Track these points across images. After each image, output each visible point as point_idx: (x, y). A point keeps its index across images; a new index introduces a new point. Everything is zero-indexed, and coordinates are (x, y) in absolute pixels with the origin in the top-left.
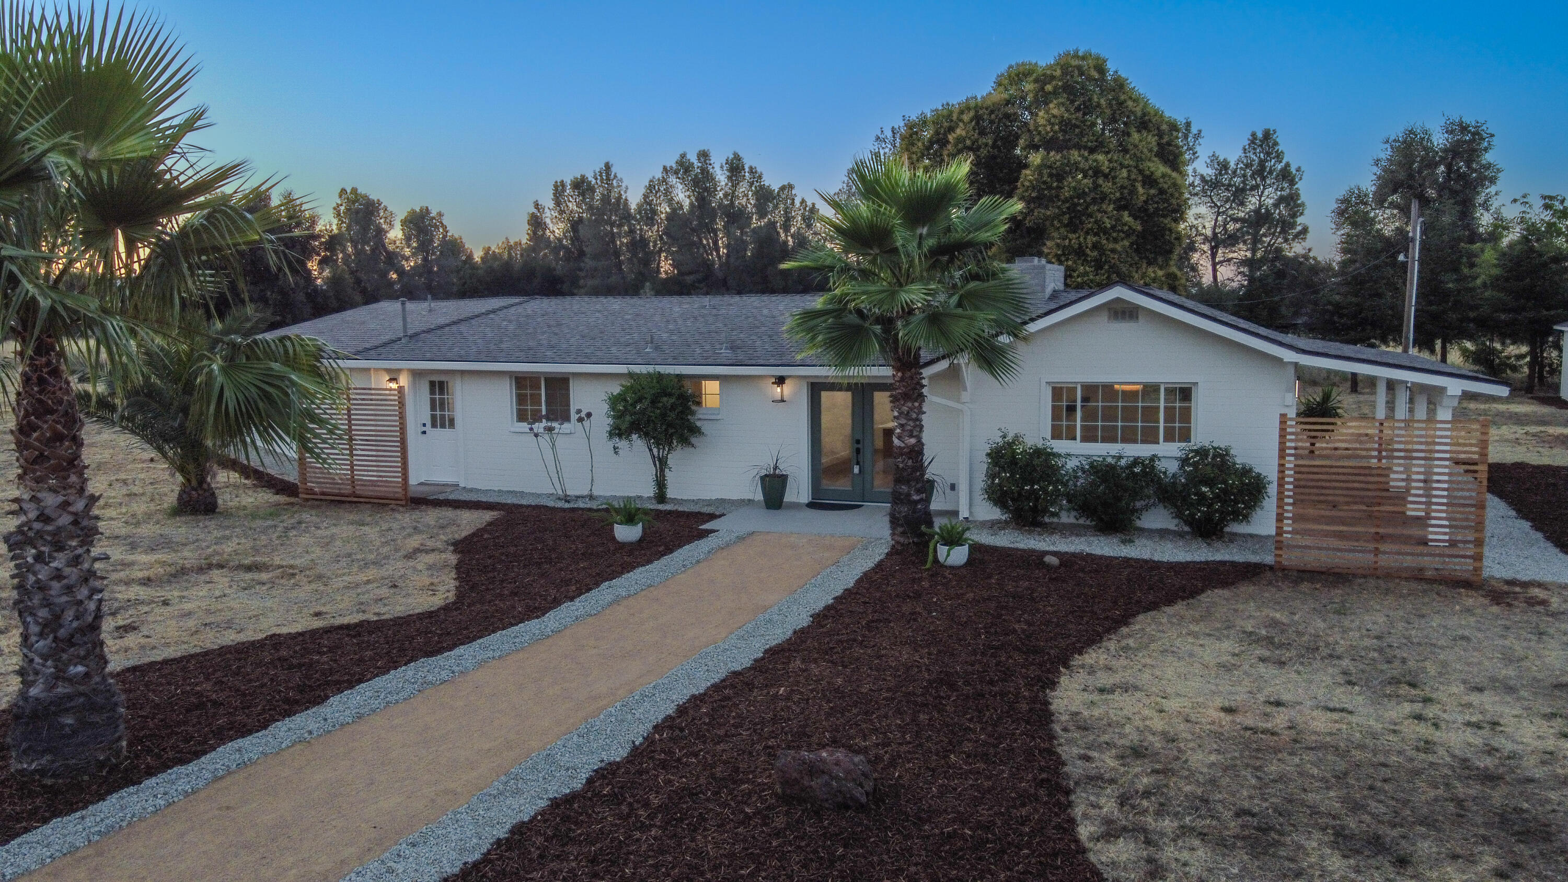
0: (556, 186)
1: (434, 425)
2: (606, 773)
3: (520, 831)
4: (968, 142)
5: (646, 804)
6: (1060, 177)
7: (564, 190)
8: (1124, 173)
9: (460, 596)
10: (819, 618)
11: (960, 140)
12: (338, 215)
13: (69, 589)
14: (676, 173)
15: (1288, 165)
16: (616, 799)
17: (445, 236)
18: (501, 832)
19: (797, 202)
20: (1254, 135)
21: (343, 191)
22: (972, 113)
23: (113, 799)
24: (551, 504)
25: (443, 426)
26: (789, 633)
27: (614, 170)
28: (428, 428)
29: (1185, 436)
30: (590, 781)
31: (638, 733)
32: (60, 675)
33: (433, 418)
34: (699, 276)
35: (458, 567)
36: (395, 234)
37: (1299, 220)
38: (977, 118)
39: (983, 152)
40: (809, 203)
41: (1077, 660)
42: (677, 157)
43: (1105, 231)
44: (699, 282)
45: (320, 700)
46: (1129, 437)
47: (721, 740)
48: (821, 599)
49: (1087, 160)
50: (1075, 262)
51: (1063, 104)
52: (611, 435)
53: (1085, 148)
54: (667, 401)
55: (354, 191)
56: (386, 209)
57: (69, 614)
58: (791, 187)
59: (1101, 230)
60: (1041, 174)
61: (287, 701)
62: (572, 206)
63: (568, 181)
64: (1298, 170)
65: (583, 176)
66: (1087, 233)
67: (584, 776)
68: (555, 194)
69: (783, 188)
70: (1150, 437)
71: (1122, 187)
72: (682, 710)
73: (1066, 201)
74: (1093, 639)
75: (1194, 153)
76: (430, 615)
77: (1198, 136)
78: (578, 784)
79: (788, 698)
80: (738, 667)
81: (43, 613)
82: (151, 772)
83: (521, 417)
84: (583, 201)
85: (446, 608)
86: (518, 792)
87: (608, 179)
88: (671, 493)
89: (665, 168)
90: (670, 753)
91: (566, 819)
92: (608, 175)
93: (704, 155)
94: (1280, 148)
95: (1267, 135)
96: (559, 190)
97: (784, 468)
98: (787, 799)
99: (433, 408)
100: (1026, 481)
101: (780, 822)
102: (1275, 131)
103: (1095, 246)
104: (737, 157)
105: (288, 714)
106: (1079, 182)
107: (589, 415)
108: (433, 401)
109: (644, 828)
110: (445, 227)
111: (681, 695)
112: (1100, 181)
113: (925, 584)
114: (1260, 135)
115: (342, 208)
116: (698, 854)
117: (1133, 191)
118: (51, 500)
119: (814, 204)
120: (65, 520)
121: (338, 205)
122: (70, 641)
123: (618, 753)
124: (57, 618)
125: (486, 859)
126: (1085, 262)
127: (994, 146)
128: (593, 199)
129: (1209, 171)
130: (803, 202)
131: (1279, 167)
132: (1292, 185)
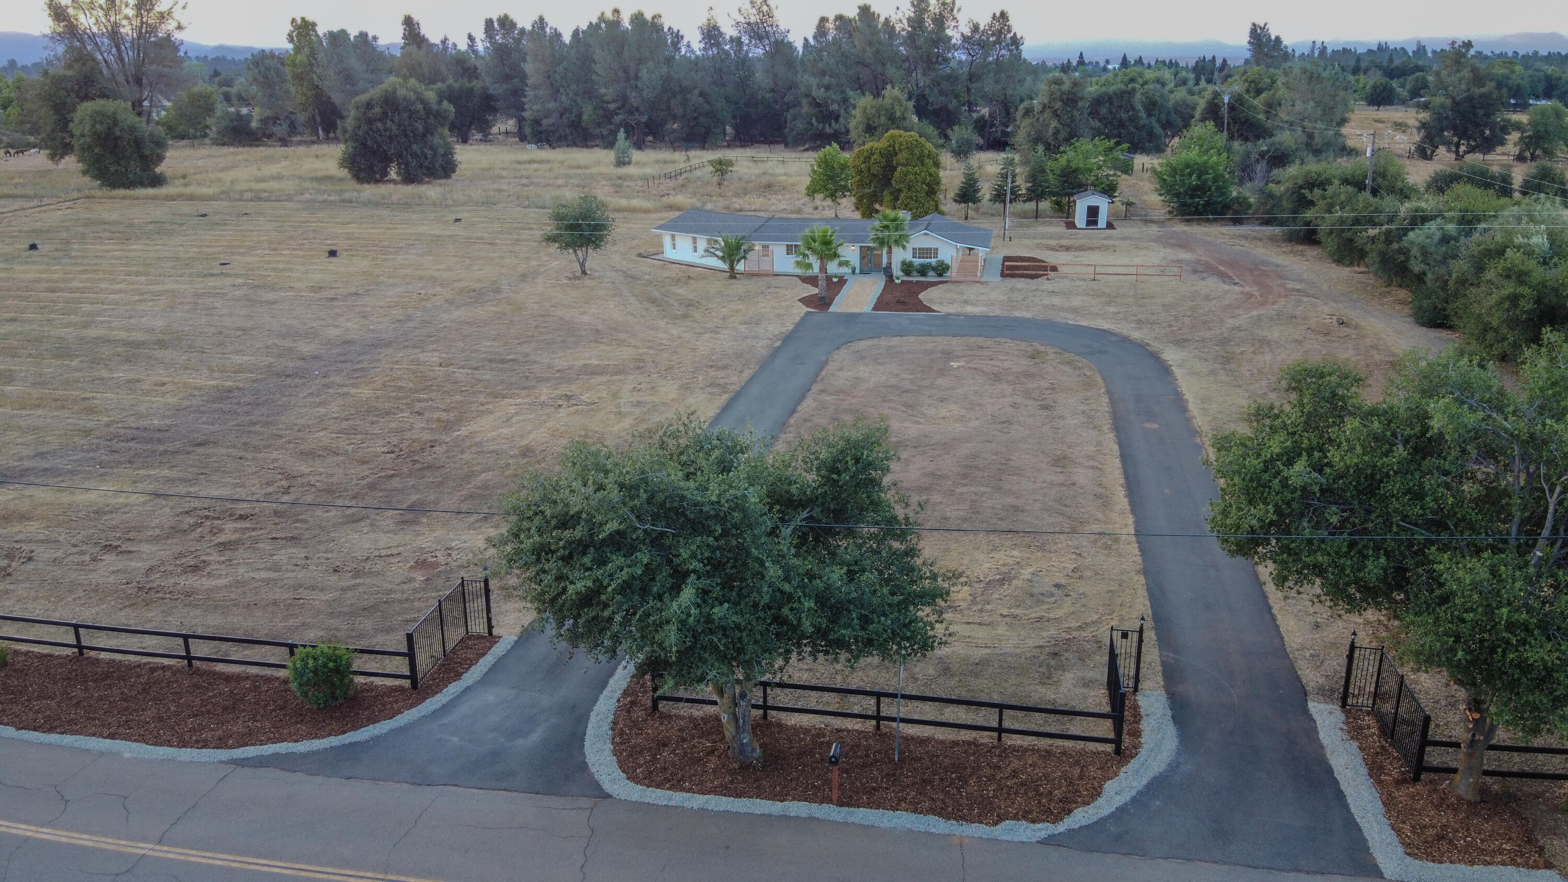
6: (906, 175)
7: (492, 23)
8: (923, 174)
15: (1015, 35)
20: (994, 14)
29: (937, 257)
34: (620, 104)
44: (619, 108)
46: (926, 258)
49: (913, 169)
55: (303, 19)
59: (917, 191)
60: (900, 174)
64: (1022, 38)
66: (913, 192)
70: (930, 258)
71: (923, 177)
73: (907, 183)
74: (922, 293)
75: (957, 21)
77: (959, 10)
93: (616, 11)
94: (1011, 23)
95: (1003, 15)
96: (488, 23)
97: (855, 266)
100: (908, 267)
102: (1008, 13)
103: (916, 196)
106: (910, 177)
112: (917, 176)
114: (998, 15)
119: (678, 31)
129: (967, 31)
130: (670, 29)
131: (1009, 36)
132: (1017, 48)
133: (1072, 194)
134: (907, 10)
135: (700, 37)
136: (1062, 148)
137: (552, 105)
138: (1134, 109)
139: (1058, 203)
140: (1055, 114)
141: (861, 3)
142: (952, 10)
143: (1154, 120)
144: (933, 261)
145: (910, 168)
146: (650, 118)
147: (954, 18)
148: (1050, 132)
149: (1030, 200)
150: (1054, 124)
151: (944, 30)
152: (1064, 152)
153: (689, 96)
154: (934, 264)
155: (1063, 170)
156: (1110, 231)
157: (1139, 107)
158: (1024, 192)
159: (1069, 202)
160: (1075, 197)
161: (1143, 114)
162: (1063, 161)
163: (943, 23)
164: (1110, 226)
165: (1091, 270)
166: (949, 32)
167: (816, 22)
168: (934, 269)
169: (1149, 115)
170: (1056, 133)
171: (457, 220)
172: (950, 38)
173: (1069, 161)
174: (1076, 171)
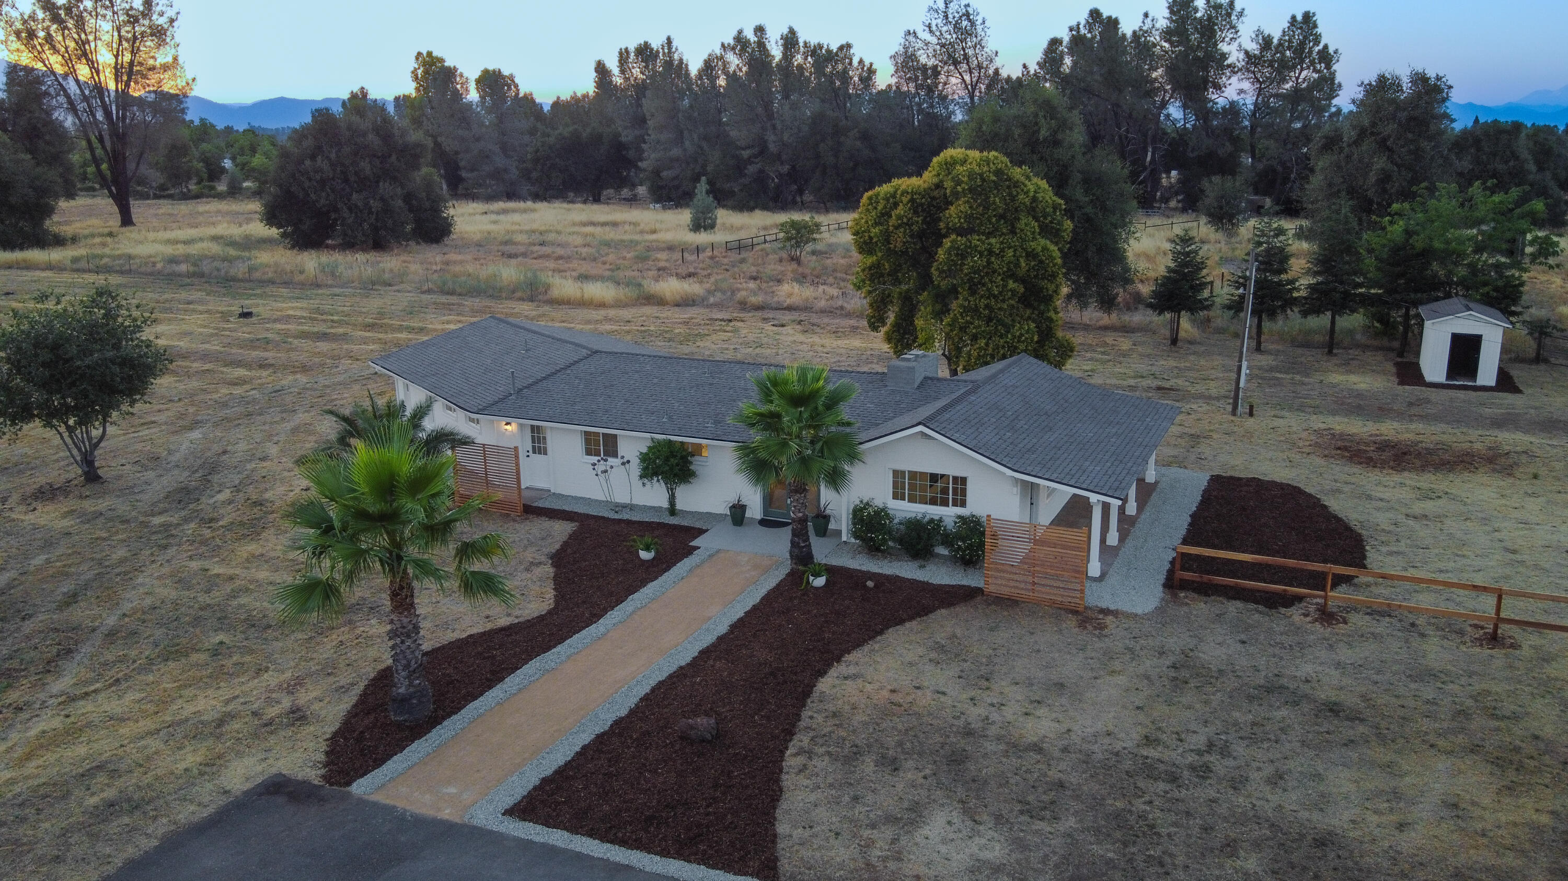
0: (621, 53)
1: (534, 452)
2: (618, 723)
3: (585, 748)
4: (905, 220)
5: (631, 737)
6: (963, 257)
7: (628, 57)
8: (1010, 253)
9: (557, 602)
10: (734, 627)
11: (899, 217)
12: (416, 78)
13: (413, 652)
14: (733, 49)
15: (1326, 47)
16: (620, 735)
17: (517, 94)
18: (578, 749)
19: (855, 62)
20: (1294, 17)
21: (419, 54)
22: (909, 197)
23: (434, 730)
24: (606, 514)
25: (540, 453)
26: (715, 638)
27: (674, 44)
28: (531, 453)
29: (963, 504)
30: (612, 726)
31: (632, 701)
32: (411, 685)
33: (534, 447)
34: (756, 150)
35: (555, 578)
36: (473, 95)
37: (1335, 101)
38: (912, 200)
39: (915, 228)
40: (867, 63)
41: (847, 657)
42: (734, 33)
43: (995, 297)
45: (501, 679)
46: (933, 502)
47: (666, 707)
48: (738, 612)
49: (983, 243)
50: (972, 317)
51: (968, 202)
52: (641, 477)
53: (983, 234)
54: (673, 461)
55: (430, 54)
56: (461, 75)
57: (413, 662)
58: (849, 46)
59: (991, 295)
60: (950, 254)
61: (488, 680)
62: (636, 72)
63: (632, 48)
64: (1336, 52)
65: (646, 43)
66: (982, 297)
67: (609, 723)
68: (620, 61)
69: (841, 48)
70: (945, 503)
71: (1010, 262)
72: (653, 690)
73: (966, 275)
74: (858, 644)
75: (1237, 32)
76: (541, 618)
77: (1241, 14)
78: (607, 728)
79: (700, 684)
80: (683, 663)
81: (404, 662)
82: (444, 719)
83: (589, 452)
84: (646, 67)
85: (550, 612)
86: (584, 731)
87: (670, 52)
88: (679, 506)
89: (723, 45)
90: (643, 713)
91: (601, 743)
92: (670, 48)
93: (760, 30)
94: (1319, 30)
95: (1307, 16)
96: (623, 56)
97: (744, 501)
98: (681, 738)
99: (533, 442)
100: (869, 531)
101: (677, 747)
102: (1314, 14)
103: (987, 306)
104: (792, 31)
105: (490, 687)
106: (975, 262)
107: (628, 462)
108: (533, 437)
109: (629, 748)
110: (516, 86)
111: (653, 683)
112: (993, 259)
113: (796, 602)
114: (1299, 18)
115: (420, 72)
116: (646, 759)
117: (1017, 265)
118: (405, 620)
119: (871, 64)
120: (411, 627)
121: (416, 69)
122: (414, 671)
123: (623, 712)
124: (409, 662)
125: (573, 760)
126: (979, 318)
127: (924, 221)
128: (654, 65)
129: (1253, 47)
130: (861, 62)
131: (1317, 49)
132: (1328, 67)
133: (1416, 304)
134: (1161, 16)
135: (892, 69)
136: (1395, 206)
137: (676, 152)
138: (1517, 158)
139: (1384, 320)
140: (1383, 145)
141: (1091, 7)
142: (1229, 15)
143: (1548, 175)
144: (948, 514)
145: (975, 239)
146: (793, 167)
147: (1233, 27)
148: (1372, 178)
149: (1317, 311)
150: (1380, 163)
151: (1216, 45)
152: (1400, 214)
153: (842, 139)
154: (949, 523)
155: (1397, 250)
156: (1508, 398)
157: (1525, 154)
158: (1303, 293)
159: (1407, 317)
160: (1422, 310)
161: (1532, 167)
162: (1397, 229)
163: (1213, 33)
164: (1505, 382)
165: (1488, 604)
166: (1224, 47)
167: (1044, 45)
168: (948, 539)
169: (1541, 169)
170: (1385, 178)
171: (246, 315)
172: (1224, 56)
173: (1408, 233)
174: (1426, 254)
